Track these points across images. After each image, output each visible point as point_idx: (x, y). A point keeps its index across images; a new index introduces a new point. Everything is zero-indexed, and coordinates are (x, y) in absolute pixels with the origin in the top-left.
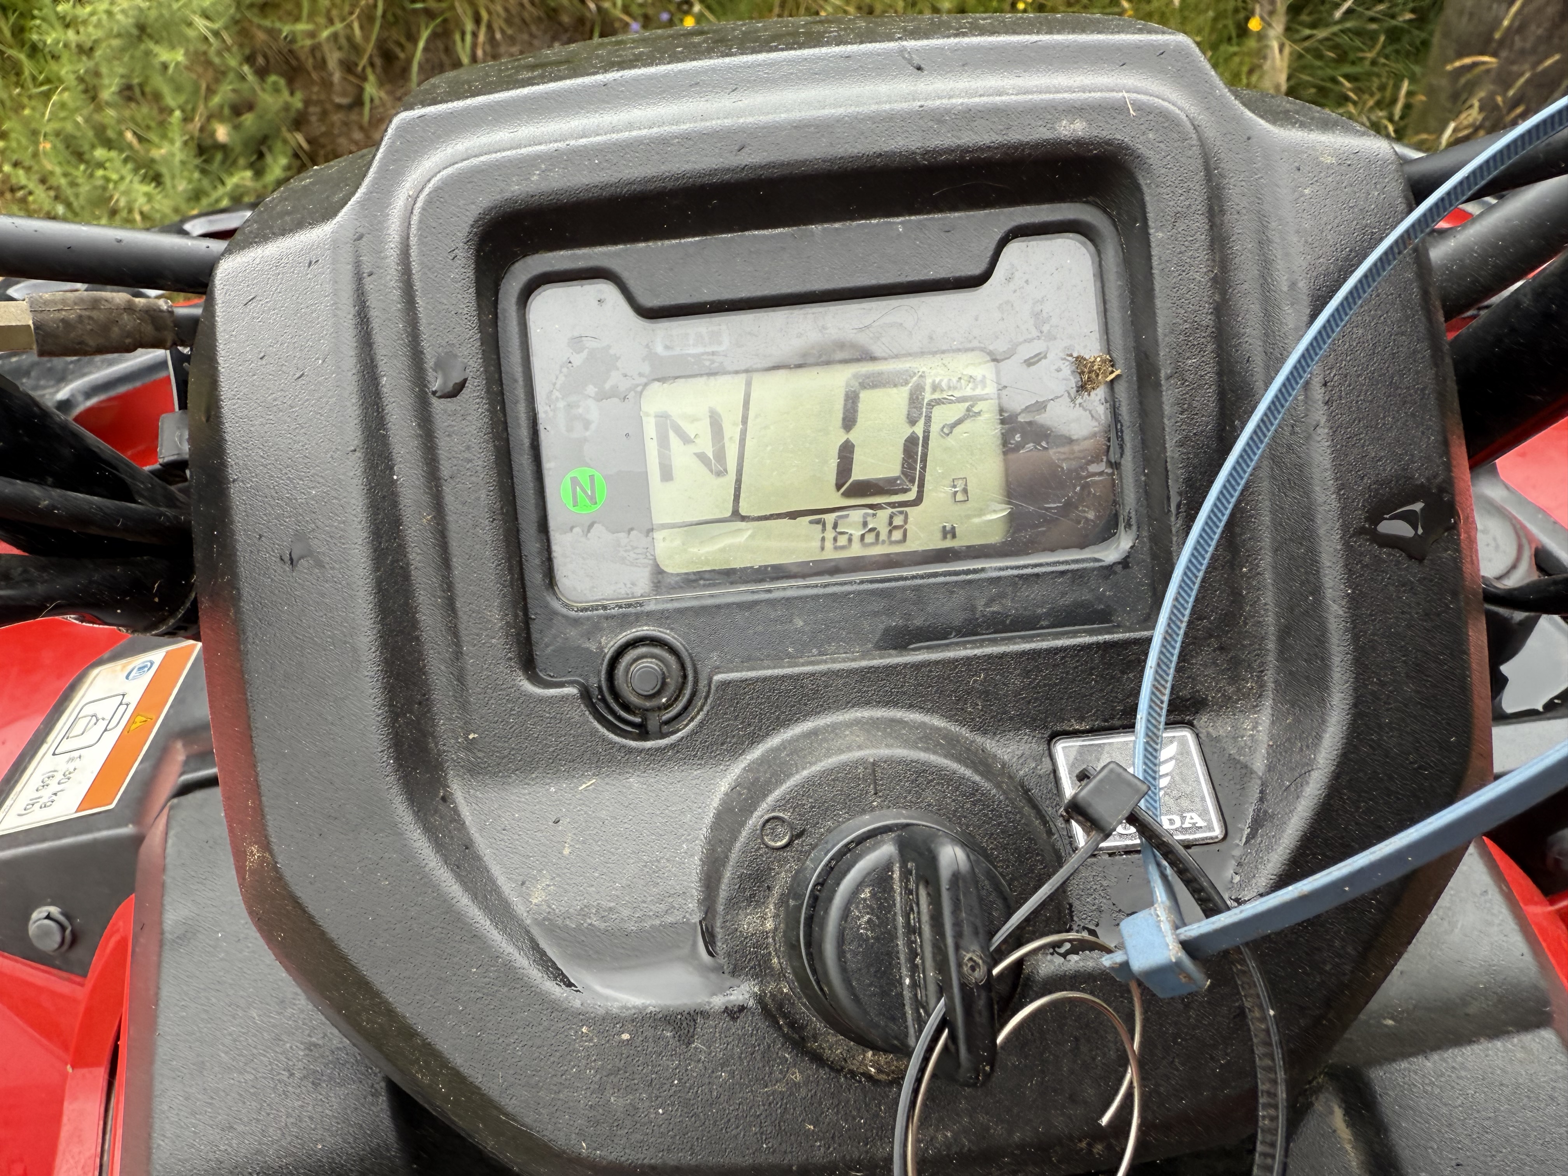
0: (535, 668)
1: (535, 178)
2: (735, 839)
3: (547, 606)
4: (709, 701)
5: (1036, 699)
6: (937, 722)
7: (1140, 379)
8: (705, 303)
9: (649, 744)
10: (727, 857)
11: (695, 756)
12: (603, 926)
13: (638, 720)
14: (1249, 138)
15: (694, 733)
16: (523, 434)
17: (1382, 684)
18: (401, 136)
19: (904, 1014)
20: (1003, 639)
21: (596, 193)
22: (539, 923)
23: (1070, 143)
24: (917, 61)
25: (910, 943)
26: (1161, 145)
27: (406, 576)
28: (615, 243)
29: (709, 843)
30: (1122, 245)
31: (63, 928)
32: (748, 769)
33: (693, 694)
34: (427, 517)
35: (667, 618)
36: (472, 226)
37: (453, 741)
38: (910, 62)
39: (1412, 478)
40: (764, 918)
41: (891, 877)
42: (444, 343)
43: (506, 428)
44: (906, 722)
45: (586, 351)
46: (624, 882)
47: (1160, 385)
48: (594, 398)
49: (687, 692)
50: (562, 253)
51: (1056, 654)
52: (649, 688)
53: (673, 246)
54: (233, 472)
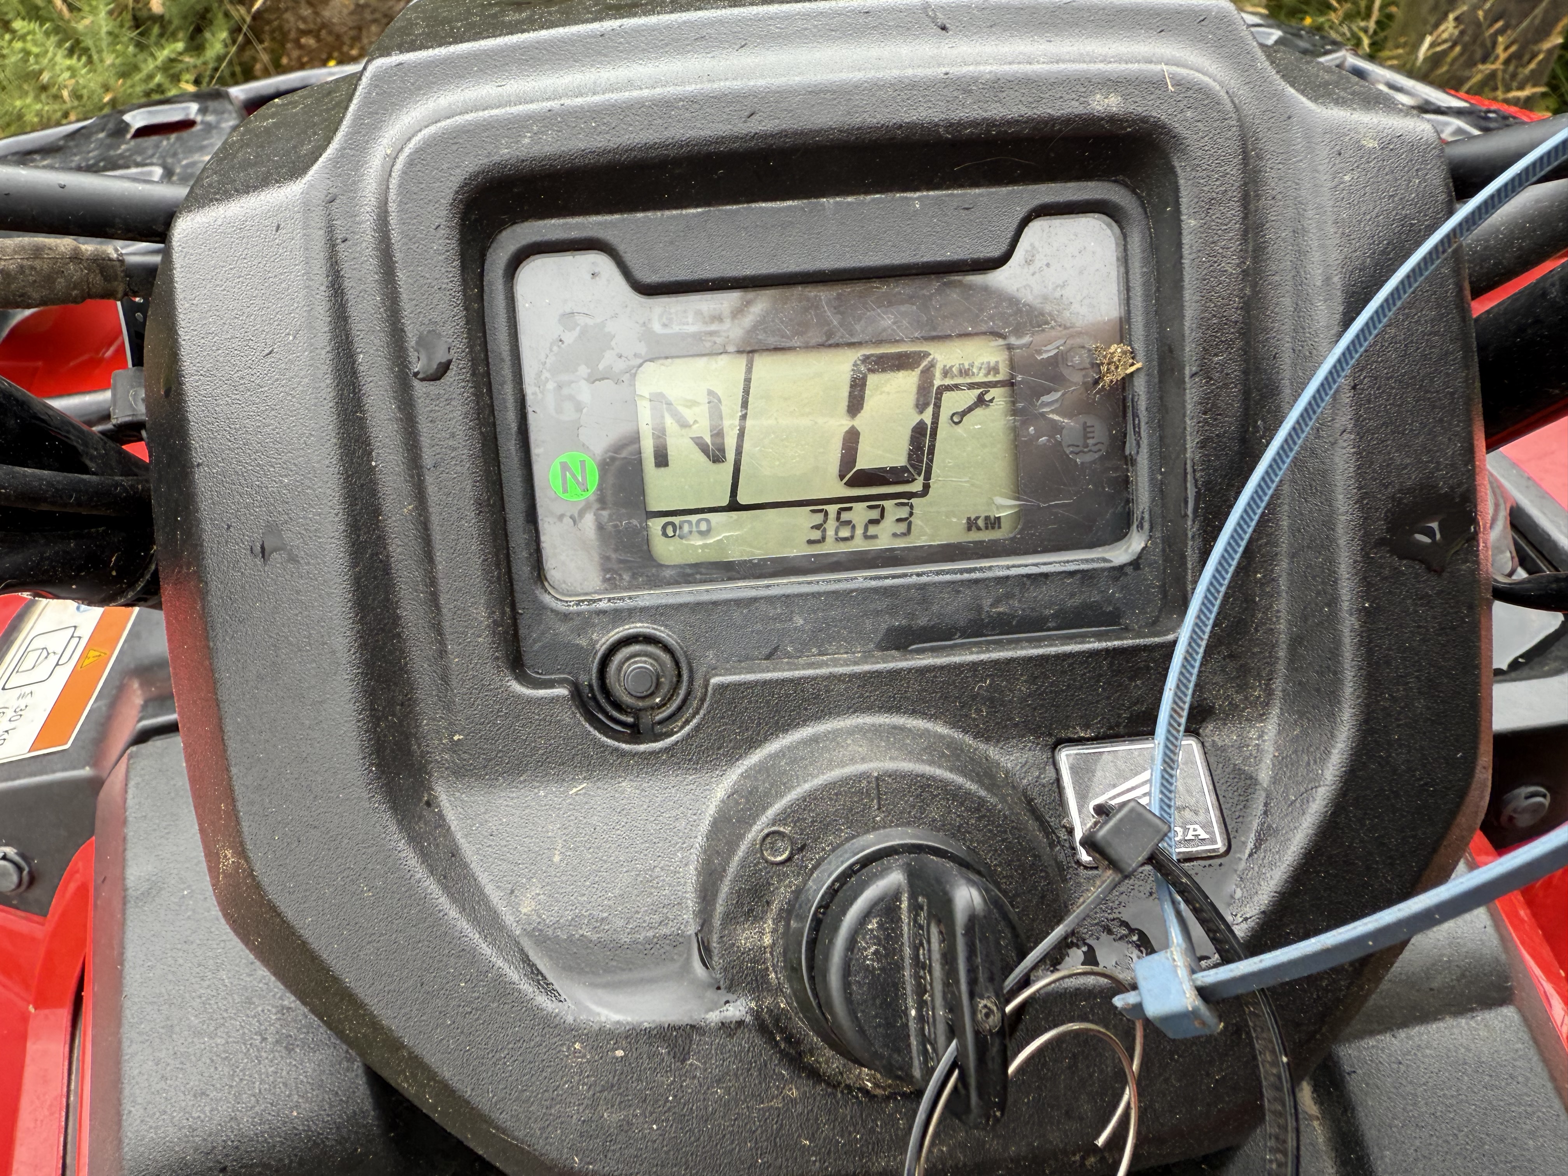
0: (523, 665)
1: (527, 141)
2: (732, 852)
3: (536, 601)
4: (706, 705)
5: (1042, 706)
6: (941, 729)
7: (1162, 373)
8: (707, 281)
9: (642, 747)
10: (725, 871)
11: (690, 760)
12: (595, 937)
13: (630, 720)
14: (1289, 118)
15: (688, 736)
16: (509, 418)
17: (1393, 699)
18: (376, 86)
19: (909, 1045)
20: (1010, 642)
21: (592, 160)
22: (529, 934)
23: (1103, 119)
24: (941, 19)
25: (917, 977)
26: (1199, 124)
27: (386, 569)
28: (611, 212)
29: (705, 852)
30: (1150, 229)
31: (20, 869)
32: (744, 776)
33: (688, 694)
34: (409, 508)
35: (662, 615)
36: (457, 192)
37: (436, 742)
38: (934, 20)
39: (1436, 486)
40: (762, 933)
41: (899, 908)
42: (426, 321)
43: (492, 412)
44: (910, 730)
45: (578, 329)
46: (617, 891)
47: (1184, 382)
48: (587, 380)
49: (682, 692)
50: (553, 221)
51: (1064, 660)
52: (643, 688)
53: (674, 217)
54: (197, 457)
